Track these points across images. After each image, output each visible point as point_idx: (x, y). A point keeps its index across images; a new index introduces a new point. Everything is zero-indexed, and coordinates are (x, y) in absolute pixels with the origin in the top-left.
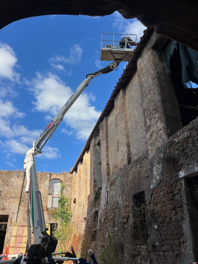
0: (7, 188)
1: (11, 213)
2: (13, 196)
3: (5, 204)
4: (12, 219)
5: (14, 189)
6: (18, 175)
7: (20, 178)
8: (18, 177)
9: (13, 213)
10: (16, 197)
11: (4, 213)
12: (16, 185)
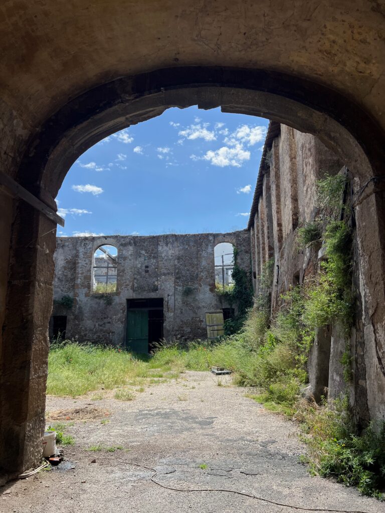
0: (155, 261)
1: (166, 295)
2: (165, 272)
3: (156, 283)
4: (168, 303)
5: (165, 262)
6: (167, 242)
7: (169, 245)
8: (167, 245)
9: (168, 295)
10: (168, 274)
11: (157, 295)
12: (166, 255)
